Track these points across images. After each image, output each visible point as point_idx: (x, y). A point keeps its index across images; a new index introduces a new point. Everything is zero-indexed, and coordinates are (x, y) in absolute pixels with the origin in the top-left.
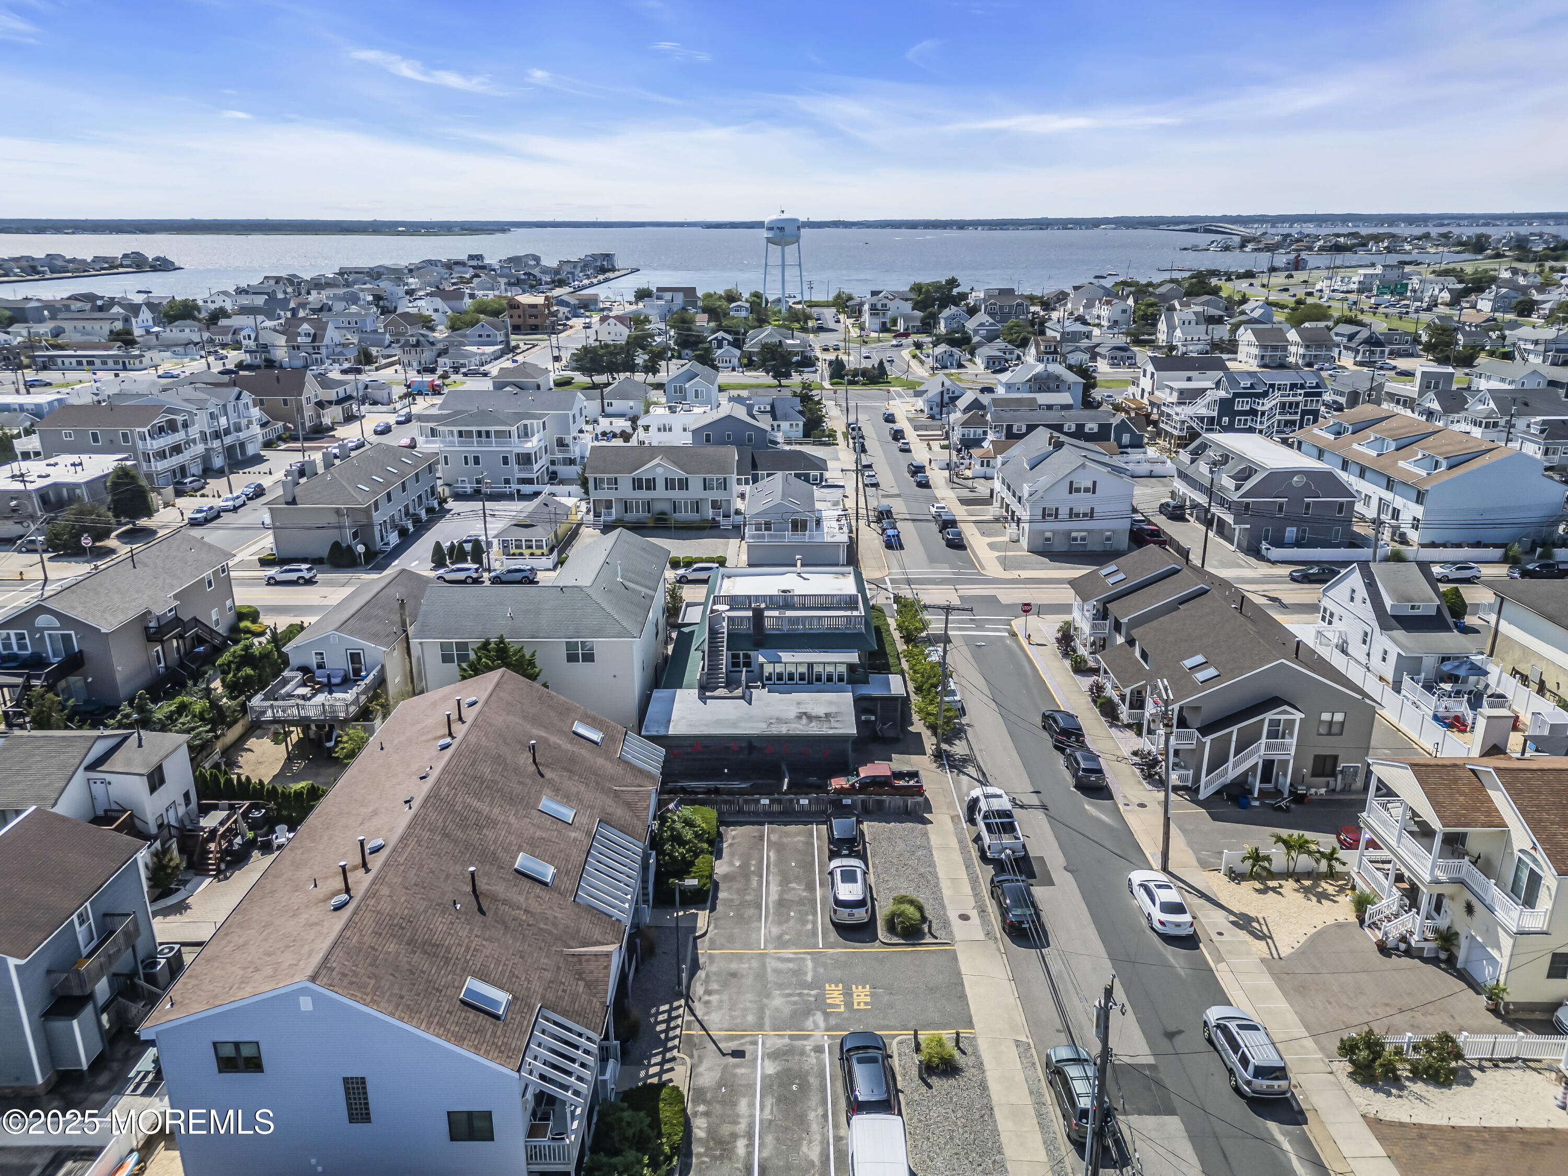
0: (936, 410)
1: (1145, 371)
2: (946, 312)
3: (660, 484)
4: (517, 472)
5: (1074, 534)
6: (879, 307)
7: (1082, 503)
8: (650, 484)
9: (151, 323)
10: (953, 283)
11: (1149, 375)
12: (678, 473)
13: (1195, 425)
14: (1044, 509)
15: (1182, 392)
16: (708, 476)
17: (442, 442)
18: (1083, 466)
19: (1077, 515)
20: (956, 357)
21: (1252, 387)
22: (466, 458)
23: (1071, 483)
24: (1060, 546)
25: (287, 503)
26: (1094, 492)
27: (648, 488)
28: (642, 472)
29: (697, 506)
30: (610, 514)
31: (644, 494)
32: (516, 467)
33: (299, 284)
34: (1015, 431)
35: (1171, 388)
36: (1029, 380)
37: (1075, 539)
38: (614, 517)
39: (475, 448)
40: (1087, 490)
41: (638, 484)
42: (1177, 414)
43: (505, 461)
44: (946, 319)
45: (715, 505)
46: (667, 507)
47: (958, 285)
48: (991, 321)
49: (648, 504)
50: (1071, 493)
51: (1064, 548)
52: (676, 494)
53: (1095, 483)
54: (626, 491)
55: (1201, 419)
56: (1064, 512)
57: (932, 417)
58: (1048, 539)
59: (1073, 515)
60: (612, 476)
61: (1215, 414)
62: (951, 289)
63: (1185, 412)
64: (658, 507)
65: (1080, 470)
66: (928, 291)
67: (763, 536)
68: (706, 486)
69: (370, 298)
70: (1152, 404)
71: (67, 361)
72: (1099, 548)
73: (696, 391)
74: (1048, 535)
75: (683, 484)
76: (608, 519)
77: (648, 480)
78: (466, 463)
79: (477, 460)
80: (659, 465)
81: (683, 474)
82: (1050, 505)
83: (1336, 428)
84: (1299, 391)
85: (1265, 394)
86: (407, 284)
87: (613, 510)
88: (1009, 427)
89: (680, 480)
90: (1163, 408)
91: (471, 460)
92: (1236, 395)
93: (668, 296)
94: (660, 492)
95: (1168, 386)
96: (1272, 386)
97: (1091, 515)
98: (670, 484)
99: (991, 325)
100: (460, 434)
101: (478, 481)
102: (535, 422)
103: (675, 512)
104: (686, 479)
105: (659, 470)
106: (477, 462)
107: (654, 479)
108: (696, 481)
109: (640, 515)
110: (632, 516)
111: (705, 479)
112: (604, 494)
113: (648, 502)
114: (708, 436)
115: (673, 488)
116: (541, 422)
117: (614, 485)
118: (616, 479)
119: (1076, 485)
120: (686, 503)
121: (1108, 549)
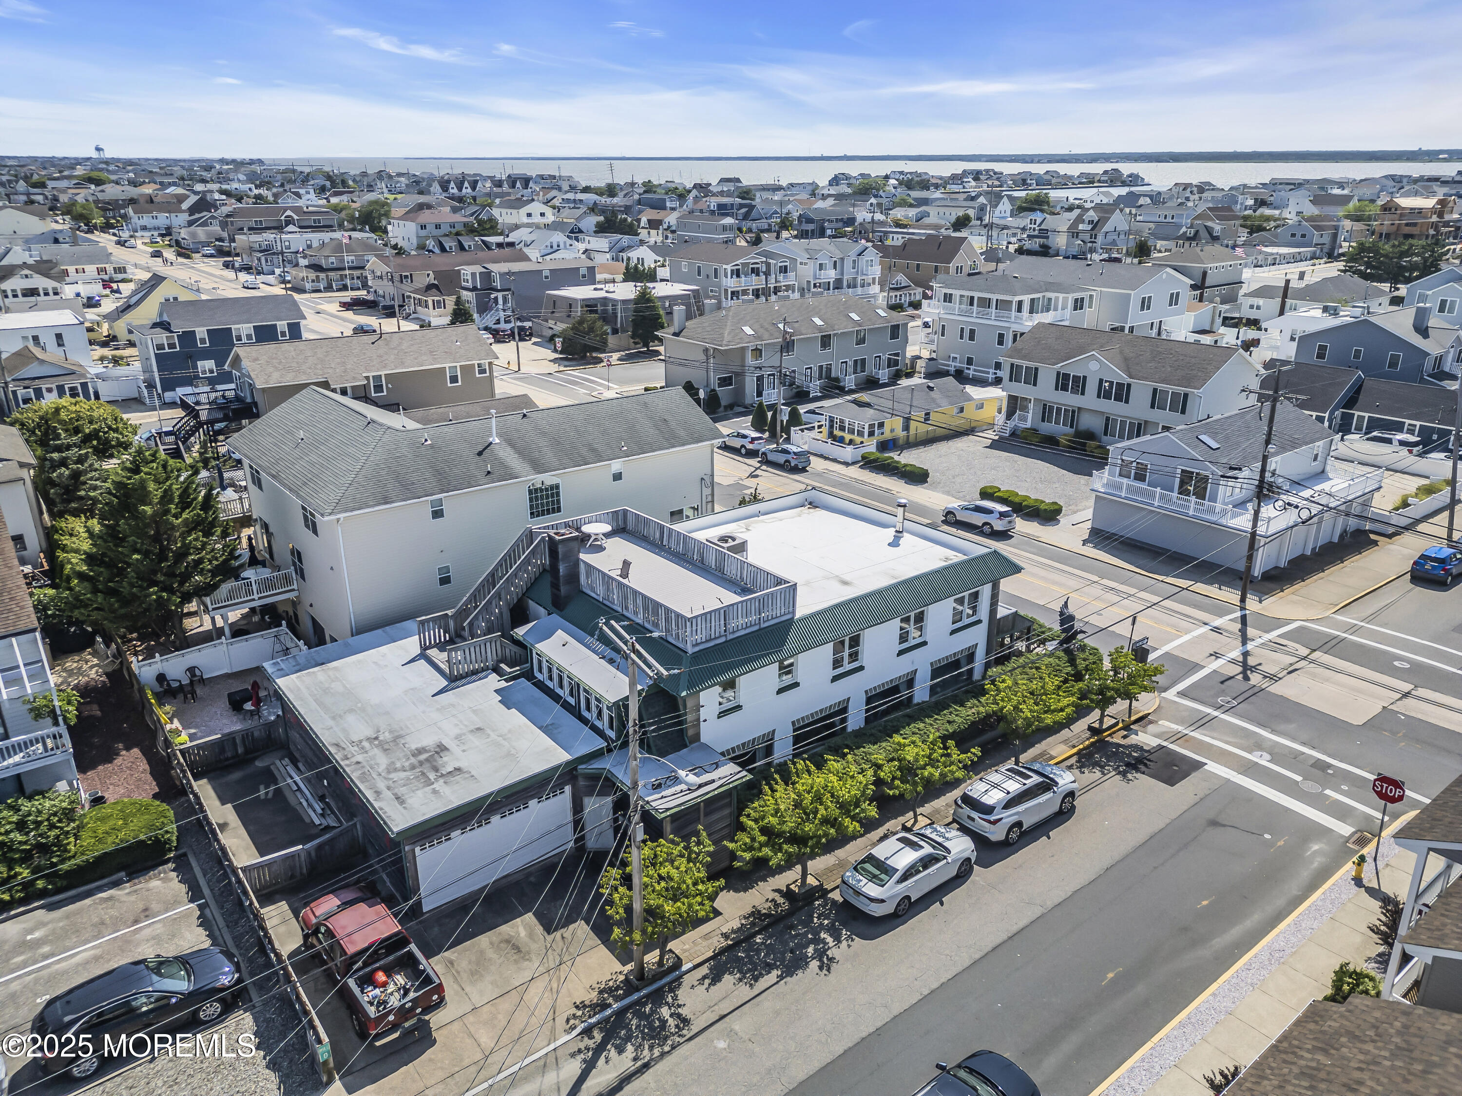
3: (1092, 387)
8: (1078, 384)
12: (1119, 375)
16: (1161, 386)
22: (962, 329)
27: (1075, 391)
28: (1073, 367)
29: (1138, 430)
30: (1024, 419)
31: (1069, 399)
38: (1028, 425)
39: (974, 318)
41: (1063, 382)
43: (1001, 336)
46: (1097, 424)
49: (1073, 415)
52: (1111, 407)
54: (1046, 389)
60: (1032, 364)
64: (1087, 422)
68: (1156, 400)
69: (1251, 202)
73: (1443, 302)
75: (1122, 393)
76: (1022, 425)
77: (1076, 379)
78: (962, 338)
79: (972, 335)
80: (1096, 359)
81: (1125, 379)
87: (1029, 414)
89: (1120, 385)
91: (966, 334)
94: (1089, 400)
98: (1105, 390)
101: (969, 361)
102: (1061, 296)
103: (1106, 434)
104: (1129, 385)
105: (1094, 366)
106: (972, 338)
107: (1085, 378)
108: (1141, 392)
109: (1059, 429)
110: (1048, 428)
111: (1155, 390)
112: (1022, 390)
113: (1073, 412)
114: (1322, 348)
115: (1107, 396)
116: (1071, 297)
117: (1032, 377)
118: (1037, 369)
120: (1123, 423)
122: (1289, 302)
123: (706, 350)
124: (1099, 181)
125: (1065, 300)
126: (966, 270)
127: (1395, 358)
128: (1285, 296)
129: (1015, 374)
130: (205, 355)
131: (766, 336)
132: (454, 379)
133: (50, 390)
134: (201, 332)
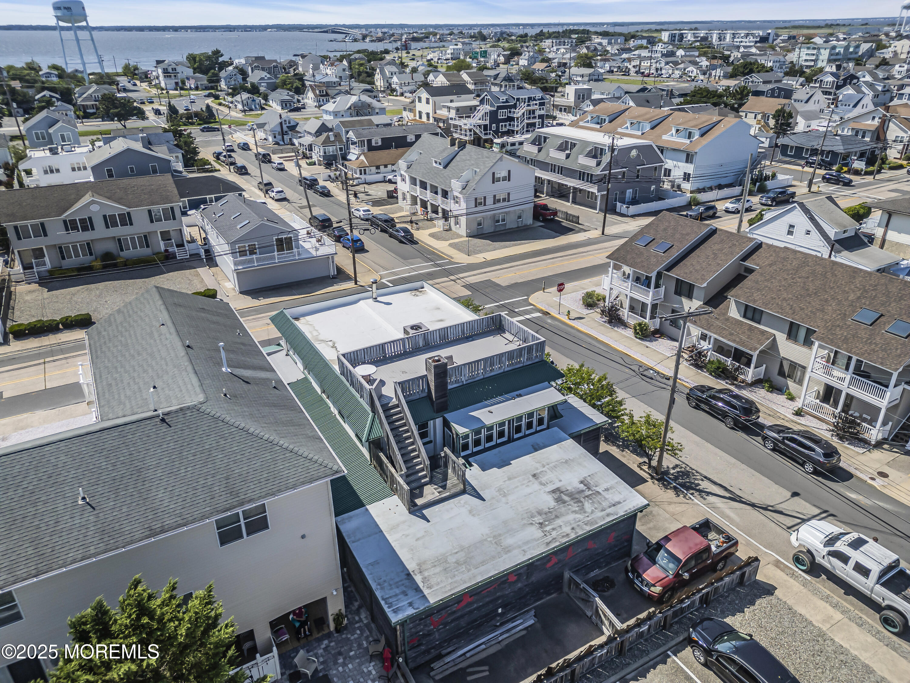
0: (279, 137)
1: (420, 98)
2: (223, 74)
3: (99, 223)
5: (497, 217)
6: (170, 71)
7: (501, 189)
8: (87, 224)
10: (217, 53)
11: (424, 100)
12: (118, 209)
13: (478, 131)
14: (476, 199)
15: (458, 109)
16: (152, 208)
18: (501, 159)
19: (499, 201)
20: (257, 101)
21: (507, 101)
23: (494, 174)
24: (488, 227)
26: (509, 180)
27: (84, 229)
28: (76, 213)
29: (146, 240)
30: (43, 264)
31: (81, 236)
35: (449, 108)
36: (350, 108)
37: (498, 221)
38: (49, 266)
40: (504, 179)
41: (71, 226)
42: (465, 124)
44: (225, 79)
45: (166, 236)
46: (112, 247)
47: (222, 55)
48: (268, 76)
49: (89, 246)
50: (493, 182)
52: (119, 231)
53: (509, 171)
54: (57, 235)
55: (480, 126)
56: (490, 201)
57: (277, 143)
58: (480, 224)
59: (496, 201)
60: (37, 221)
61: (487, 122)
62: (218, 58)
63: (467, 123)
64: (100, 248)
65: (499, 162)
66: (201, 60)
67: (251, 261)
68: (152, 218)
70: (436, 120)
72: (514, 225)
74: (481, 221)
75: (126, 219)
76: (43, 269)
77: (82, 221)
80: (93, 202)
81: (124, 209)
82: (480, 196)
83: (596, 120)
84: (534, 102)
85: (515, 106)
87: (47, 259)
88: (369, 141)
89: (121, 216)
90: (450, 122)
92: (499, 108)
94: (100, 231)
95: (444, 106)
96: (518, 99)
97: (507, 199)
98: (110, 221)
99: (269, 78)
103: (122, 250)
104: (129, 214)
105: (95, 208)
107: (90, 218)
108: (140, 215)
109: (79, 260)
110: (71, 262)
111: (150, 211)
112: (33, 243)
113: (88, 244)
114: (109, 171)
115: (115, 225)
117: (42, 231)
118: (42, 224)
119: (497, 176)
120: (133, 239)
121: (520, 225)
129: (22, 233)
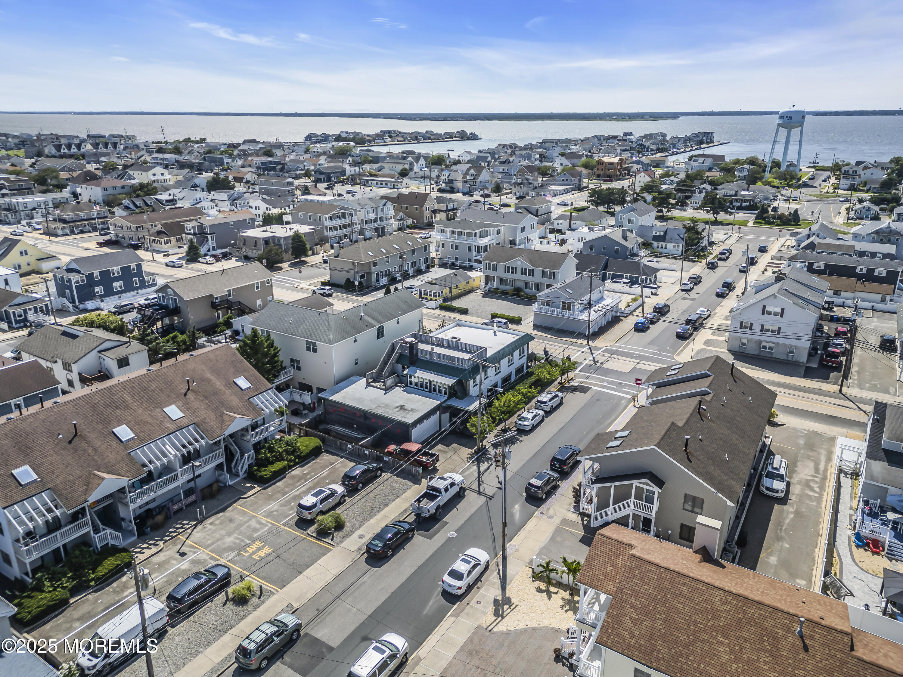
3: (519, 271)
4: (474, 255)
5: (764, 344)
6: (851, 173)
7: (772, 322)
8: (514, 270)
9: (424, 166)
12: (529, 266)
14: (742, 322)
16: (545, 269)
17: (443, 236)
19: (767, 330)
20: (873, 211)
22: (452, 245)
23: (764, 307)
24: (751, 349)
25: (335, 257)
26: (782, 316)
27: (512, 273)
28: (511, 263)
29: (539, 287)
30: (493, 285)
31: (510, 276)
32: (474, 253)
33: (515, 148)
34: (815, 267)
36: (873, 233)
37: (765, 347)
38: (495, 287)
39: (456, 240)
40: (776, 314)
41: (507, 269)
43: (469, 248)
46: (522, 285)
49: (513, 281)
50: (763, 313)
51: (756, 353)
52: (527, 278)
53: (783, 310)
54: (501, 273)
56: (757, 327)
58: (744, 344)
59: (764, 330)
60: (495, 263)
64: (518, 284)
65: (771, 298)
68: (543, 274)
69: (537, 157)
71: (373, 182)
72: (783, 357)
73: (629, 220)
74: (744, 341)
75: (531, 273)
76: (492, 287)
77: (513, 268)
78: (452, 249)
79: (456, 247)
80: (519, 260)
81: (532, 268)
82: (747, 321)
86: (571, 149)
87: (495, 282)
88: (811, 264)
89: (530, 270)
91: (454, 247)
93: (701, 160)
94: (518, 276)
97: (778, 332)
98: (524, 272)
100: (453, 232)
101: (456, 259)
102: (491, 229)
103: (526, 288)
104: (533, 270)
105: (519, 263)
106: (456, 248)
107: (516, 267)
108: (538, 272)
109: (508, 287)
110: (504, 287)
111: (543, 271)
112: (491, 273)
114: (592, 247)
115: (525, 274)
116: (495, 230)
117: (495, 268)
118: (497, 265)
119: (767, 309)
120: (532, 284)
121: (790, 359)
122: (572, 222)
123: (353, 263)
124: (455, 137)
125: (493, 231)
126: (430, 209)
127: (617, 250)
128: (570, 220)
129: (488, 267)
130: (98, 284)
131: (378, 255)
132: (258, 288)
133: (30, 309)
134: (96, 273)
